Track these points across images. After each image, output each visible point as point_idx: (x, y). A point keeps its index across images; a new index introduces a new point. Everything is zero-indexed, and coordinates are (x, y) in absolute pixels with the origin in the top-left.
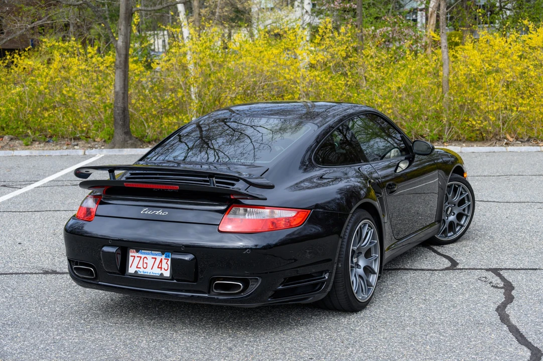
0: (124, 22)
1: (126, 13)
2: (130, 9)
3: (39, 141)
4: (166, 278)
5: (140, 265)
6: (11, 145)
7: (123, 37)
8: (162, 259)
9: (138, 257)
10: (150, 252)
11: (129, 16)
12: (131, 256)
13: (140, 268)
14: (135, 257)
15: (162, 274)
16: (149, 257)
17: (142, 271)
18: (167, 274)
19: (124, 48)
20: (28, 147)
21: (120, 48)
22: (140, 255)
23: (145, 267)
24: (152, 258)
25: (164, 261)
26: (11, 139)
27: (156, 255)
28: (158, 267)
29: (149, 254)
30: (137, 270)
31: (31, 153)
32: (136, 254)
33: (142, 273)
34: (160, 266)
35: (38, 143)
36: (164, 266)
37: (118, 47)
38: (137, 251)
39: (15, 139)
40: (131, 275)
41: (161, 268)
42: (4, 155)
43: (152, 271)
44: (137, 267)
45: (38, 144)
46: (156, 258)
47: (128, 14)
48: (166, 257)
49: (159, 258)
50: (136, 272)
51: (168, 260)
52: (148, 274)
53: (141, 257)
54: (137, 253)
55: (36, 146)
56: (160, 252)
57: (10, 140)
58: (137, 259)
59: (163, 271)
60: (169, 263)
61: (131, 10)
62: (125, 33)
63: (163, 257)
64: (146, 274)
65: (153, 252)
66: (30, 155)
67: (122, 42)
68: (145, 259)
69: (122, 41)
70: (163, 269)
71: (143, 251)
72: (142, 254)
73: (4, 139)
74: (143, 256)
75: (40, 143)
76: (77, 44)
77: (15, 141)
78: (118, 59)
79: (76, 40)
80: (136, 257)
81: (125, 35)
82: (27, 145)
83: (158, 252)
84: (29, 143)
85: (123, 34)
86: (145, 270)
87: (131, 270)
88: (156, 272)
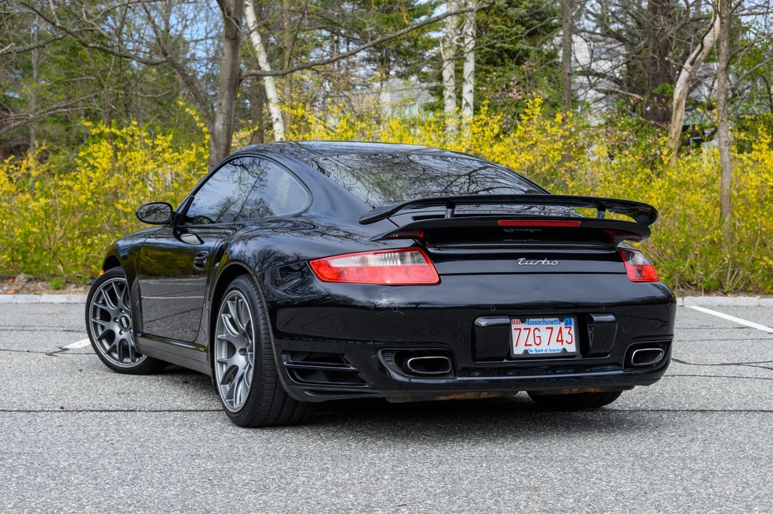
0: (227, 93)
1: (231, 79)
2: (238, 72)
3: (75, 283)
4: (572, 356)
5: (531, 341)
6: (32, 289)
7: (224, 116)
8: (561, 328)
9: (525, 329)
10: (542, 320)
11: (236, 84)
12: (515, 329)
13: (531, 345)
14: (520, 329)
15: (564, 350)
16: (543, 327)
17: (533, 350)
18: (572, 348)
19: (225, 135)
20: (60, 291)
21: (219, 134)
22: (527, 326)
23: (538, 342)
24: (547, 328)
25: (565, 331)
26: (30, 280)
27: (552, 323)
28: (557, 341)
29: (540, 324)
30: (527, 348)
31: (69, 298)
32: (522, 326)
33: (534, 353)
34: (560, 339)
35: (74, 285)
36: (566, 337)
37: (216, 133)
38: (523, 322)
39: (36, 279)
40: (519, 358)
41: (562, 341)
42: (24, 301)
43: (548, 347)
44: (526, 345)
45: (74, 288)
46: (552, 328)
47: (234, 81)
48: (566, 324)
49: (556, 328)
50: (526, 351)
51: (571, 328)
52: (544, 352)
53: (529, 329)
54: (523, 324)
55: (72, 290)
56: (557, 319)
57: (27, 282)
58: (524, 333)
59: (565, 346)
60: (573, 332)
61: (240, 74)
62: (227, 110)
63: (563, 325)
64: (541, 353)
65: (546, 320)
66: (68, 301)
67: (223, 125)
68: (536, 331)
69: (222, 122)
70: (565, 342)
71: (530, 320)
72: (532, 324)
73: (16, 280)
74: (533, 327)
75: (77, 287)
76: (140, 131)
77: (35, 283)
78: (215, 151)
79: (138, 125)
80: (522, 329)
81: (228, 114)
82: (58, 289)
83: (554, 319)
84: (61, 286)
85: (225, 111)
86: (538, 348)
87: (518, 350)
88: (556, 348)
